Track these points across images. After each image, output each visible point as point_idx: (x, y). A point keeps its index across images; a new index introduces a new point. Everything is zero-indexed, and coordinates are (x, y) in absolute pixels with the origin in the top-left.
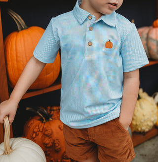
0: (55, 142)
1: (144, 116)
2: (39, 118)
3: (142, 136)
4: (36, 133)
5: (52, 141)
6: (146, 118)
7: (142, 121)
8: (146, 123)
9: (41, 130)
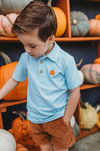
0: (29, 133)
1: (88, 119)
2: (20, 118)
3: (87, 132)
4: (17, 127)
5: (27, 132)
6: (90, 120)
7: (87, 122)
8: (89, 124)
9: (21, 125)
